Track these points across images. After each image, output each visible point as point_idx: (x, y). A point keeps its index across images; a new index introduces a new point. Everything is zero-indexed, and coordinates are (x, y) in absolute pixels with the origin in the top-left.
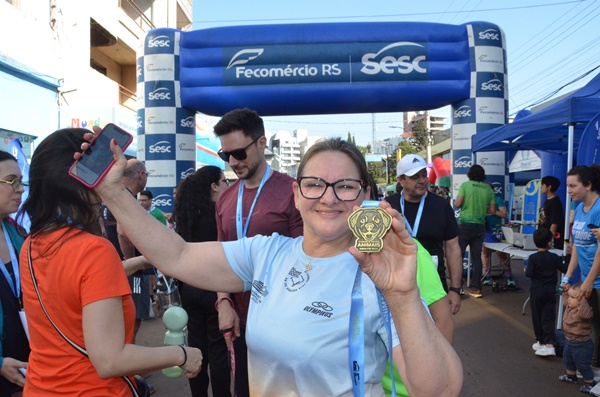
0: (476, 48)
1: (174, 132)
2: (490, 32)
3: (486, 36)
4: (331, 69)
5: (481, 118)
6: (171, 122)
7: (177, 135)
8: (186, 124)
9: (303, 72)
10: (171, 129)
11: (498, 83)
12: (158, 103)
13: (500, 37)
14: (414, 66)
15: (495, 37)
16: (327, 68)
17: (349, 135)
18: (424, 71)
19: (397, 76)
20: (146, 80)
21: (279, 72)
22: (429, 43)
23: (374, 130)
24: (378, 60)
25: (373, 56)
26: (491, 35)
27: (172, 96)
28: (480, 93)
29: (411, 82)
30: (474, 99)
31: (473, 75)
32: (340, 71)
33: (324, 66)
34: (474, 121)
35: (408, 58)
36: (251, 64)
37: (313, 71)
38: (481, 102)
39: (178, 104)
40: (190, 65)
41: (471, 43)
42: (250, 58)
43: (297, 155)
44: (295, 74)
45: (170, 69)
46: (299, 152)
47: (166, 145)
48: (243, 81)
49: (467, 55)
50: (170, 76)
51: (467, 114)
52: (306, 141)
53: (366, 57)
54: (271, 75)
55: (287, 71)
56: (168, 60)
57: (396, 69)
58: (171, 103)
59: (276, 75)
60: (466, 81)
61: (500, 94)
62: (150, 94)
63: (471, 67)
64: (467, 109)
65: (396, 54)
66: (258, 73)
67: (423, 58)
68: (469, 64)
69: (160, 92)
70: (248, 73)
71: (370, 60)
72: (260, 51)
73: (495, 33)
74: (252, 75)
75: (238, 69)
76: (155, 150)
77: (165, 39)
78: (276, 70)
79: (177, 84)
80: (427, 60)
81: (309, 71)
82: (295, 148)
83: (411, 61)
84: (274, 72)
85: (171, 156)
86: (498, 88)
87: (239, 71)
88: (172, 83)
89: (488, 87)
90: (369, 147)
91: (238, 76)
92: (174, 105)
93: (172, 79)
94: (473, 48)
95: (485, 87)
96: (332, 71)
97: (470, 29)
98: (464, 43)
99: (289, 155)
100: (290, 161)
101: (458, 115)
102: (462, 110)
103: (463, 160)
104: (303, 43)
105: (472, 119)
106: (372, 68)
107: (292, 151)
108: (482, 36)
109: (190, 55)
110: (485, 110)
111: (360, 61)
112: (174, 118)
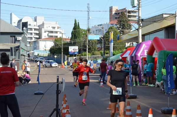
17: (75, 21)
23: (89, 18)
43: (37, 34)
46: (38, 32)
52: (43, 24)
82: (35, 29)
90: (89, 30)
99: (31, 34)
100: (31, 38)
107: (33, 31)
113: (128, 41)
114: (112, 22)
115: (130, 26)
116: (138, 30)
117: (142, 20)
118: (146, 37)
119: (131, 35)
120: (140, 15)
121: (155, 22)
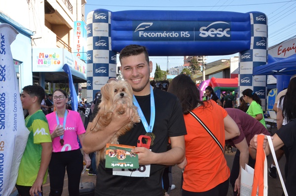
0: (254, 25)
1: (108, 63)
2: (261, 17)
3: (259, 19)
4: (185, 34)
5: (255, 59)
6: (107, 58)
7: (110, 64)
8: (113, 59)
9: (172, 35)
10: (107, 61)
11: (264, 42)
12: (100, 48)
13: (266, 19)
14: (224, 33)
15: (264, 20)
16: (183, 33)
18: (229, 36)
19: (216, 38)
20: (94, 36)
21: (160, 35)
22: (232, 22)
24: (207, 30)
25: (205, 28)
26: (262, 19)
27: (108, 44)
28: (255, 47)
29: (222, 41)
30: (252, 50)
31: (252, 38)
32: (189, 35)
33: (182, 32)
34: (252, 61)
35: (221, 29)
36: (146, 30)
37: (176, 35)
38: (255, 51)
39: (110, 49)
40: (116, 29)
41: (252, 22)
42: (146, 27)
44: (168, 36)
45: (106, 31)
47: (104, 69)
48: (142, 39)
49: (250, 28)
50: (107, 35)
51: (248, 57)
53: (202, 28)
54: (156, 36)
55: (164, 34)
56: (105, 26)
57: (216, 35)
58: (106, 48)
59: (159, 36)
60: (248, 41)
61: (265, 47)
62: (96, 43)
63: (251, 34)
64: (248, 55)
65: (216, 27)
66: (150, 35)
67: (229, 29)
68: (250, 33)
69: (101, 42)
70: (145, 34)
71: (204, 30)
72: (151, 24)
73: (264, 18)
74: (147, 36)
75: (140, 32)
76: (99, 71)
77: (104, 15)
78: (159, 34)
79: (110, 39)
80: (230, 30)
81: (175, 34)
83: (223, 31)
84: (158, 35)
85: (106, 75)
86: (264, 45)
87: (140, 33)
88: (108, 38)
89: (259, 44)
90: (168, 71)
91: (140, 36)
92: (108, 49)
93: (108, 36)
94: (253, 25)
95: (258, 44)
96: (185, 35)
97: (251, 15)
98: (248, 22)
101: (244, 57)
102: (246, 55)
103: (245, 79)
104: (172, 21)
105: (251, 60)
106: (204, 34)
108: (258, 19)
109: (116, 24)
110: (258, 55)
111: (199, 30)
112: (108, 56)
113: (198, 79)
114: (186, 65)
115: (200, 67)
116: (202, 72)
117: (205, 64)
118: (209, 76)
119: (199, 75)
120: (204, 61)
121: (214, 66)
